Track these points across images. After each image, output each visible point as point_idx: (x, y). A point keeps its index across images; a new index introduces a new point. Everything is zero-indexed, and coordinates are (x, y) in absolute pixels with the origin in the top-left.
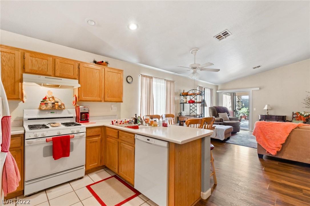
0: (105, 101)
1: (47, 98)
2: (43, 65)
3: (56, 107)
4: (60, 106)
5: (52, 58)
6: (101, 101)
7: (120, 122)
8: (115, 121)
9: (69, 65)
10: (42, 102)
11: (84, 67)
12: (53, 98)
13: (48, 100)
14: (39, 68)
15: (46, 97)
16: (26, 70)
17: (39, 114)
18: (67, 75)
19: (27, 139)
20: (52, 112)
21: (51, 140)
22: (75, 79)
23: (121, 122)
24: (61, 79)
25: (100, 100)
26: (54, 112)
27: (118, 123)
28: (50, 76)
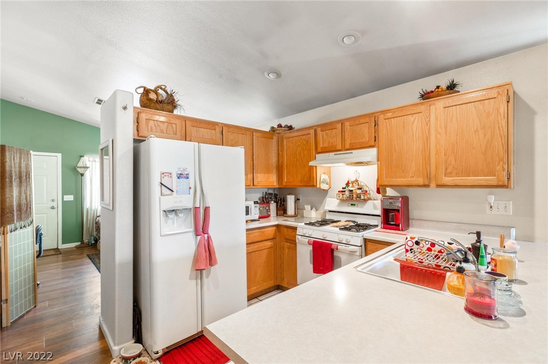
0: (438, 186)
1: (350, 183)
2: (332, 138)
3: (355, 196)
4: (359, 196)
5: (341, 124)
6: (426, 186)
7: (429, 246)
8: (413, 238)
9: (363, 125)
10: (343, 188)
11: (385, 119)
12: (357, 181)
13: (351, 185)
14: (329, 142)
15: (348, 181)
16: (319, 150)
17: (339, 205)
18: (359, 143)
19: (299, 235)
20: (352, 205)
21: (312, 243)
22: (372, 146)
23: (433, 245)
24: (352, 153)
25: (422, 183)
26: (355, 205)
27: (421, 245)
28: (340, 150)
